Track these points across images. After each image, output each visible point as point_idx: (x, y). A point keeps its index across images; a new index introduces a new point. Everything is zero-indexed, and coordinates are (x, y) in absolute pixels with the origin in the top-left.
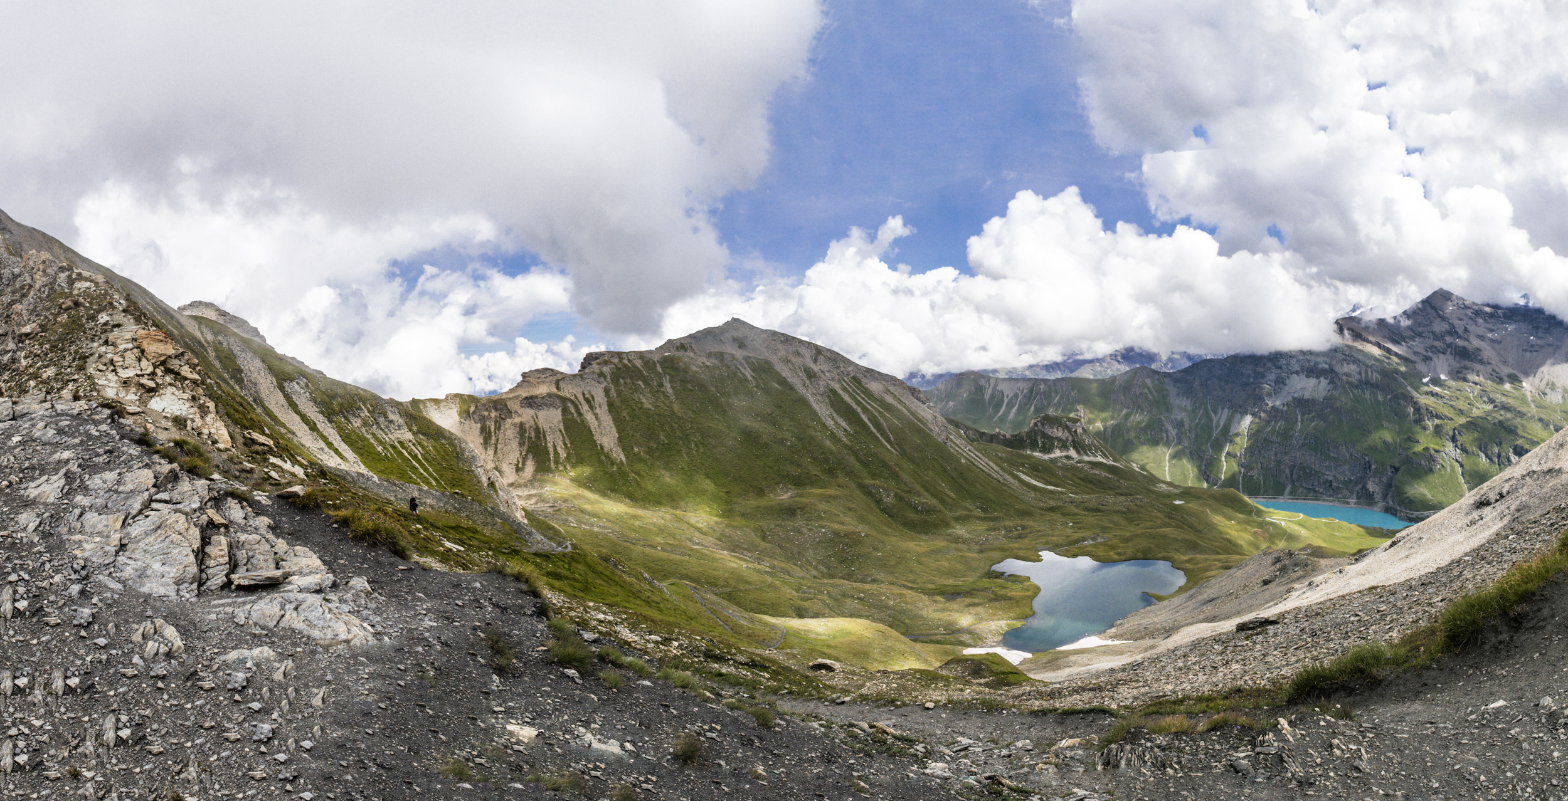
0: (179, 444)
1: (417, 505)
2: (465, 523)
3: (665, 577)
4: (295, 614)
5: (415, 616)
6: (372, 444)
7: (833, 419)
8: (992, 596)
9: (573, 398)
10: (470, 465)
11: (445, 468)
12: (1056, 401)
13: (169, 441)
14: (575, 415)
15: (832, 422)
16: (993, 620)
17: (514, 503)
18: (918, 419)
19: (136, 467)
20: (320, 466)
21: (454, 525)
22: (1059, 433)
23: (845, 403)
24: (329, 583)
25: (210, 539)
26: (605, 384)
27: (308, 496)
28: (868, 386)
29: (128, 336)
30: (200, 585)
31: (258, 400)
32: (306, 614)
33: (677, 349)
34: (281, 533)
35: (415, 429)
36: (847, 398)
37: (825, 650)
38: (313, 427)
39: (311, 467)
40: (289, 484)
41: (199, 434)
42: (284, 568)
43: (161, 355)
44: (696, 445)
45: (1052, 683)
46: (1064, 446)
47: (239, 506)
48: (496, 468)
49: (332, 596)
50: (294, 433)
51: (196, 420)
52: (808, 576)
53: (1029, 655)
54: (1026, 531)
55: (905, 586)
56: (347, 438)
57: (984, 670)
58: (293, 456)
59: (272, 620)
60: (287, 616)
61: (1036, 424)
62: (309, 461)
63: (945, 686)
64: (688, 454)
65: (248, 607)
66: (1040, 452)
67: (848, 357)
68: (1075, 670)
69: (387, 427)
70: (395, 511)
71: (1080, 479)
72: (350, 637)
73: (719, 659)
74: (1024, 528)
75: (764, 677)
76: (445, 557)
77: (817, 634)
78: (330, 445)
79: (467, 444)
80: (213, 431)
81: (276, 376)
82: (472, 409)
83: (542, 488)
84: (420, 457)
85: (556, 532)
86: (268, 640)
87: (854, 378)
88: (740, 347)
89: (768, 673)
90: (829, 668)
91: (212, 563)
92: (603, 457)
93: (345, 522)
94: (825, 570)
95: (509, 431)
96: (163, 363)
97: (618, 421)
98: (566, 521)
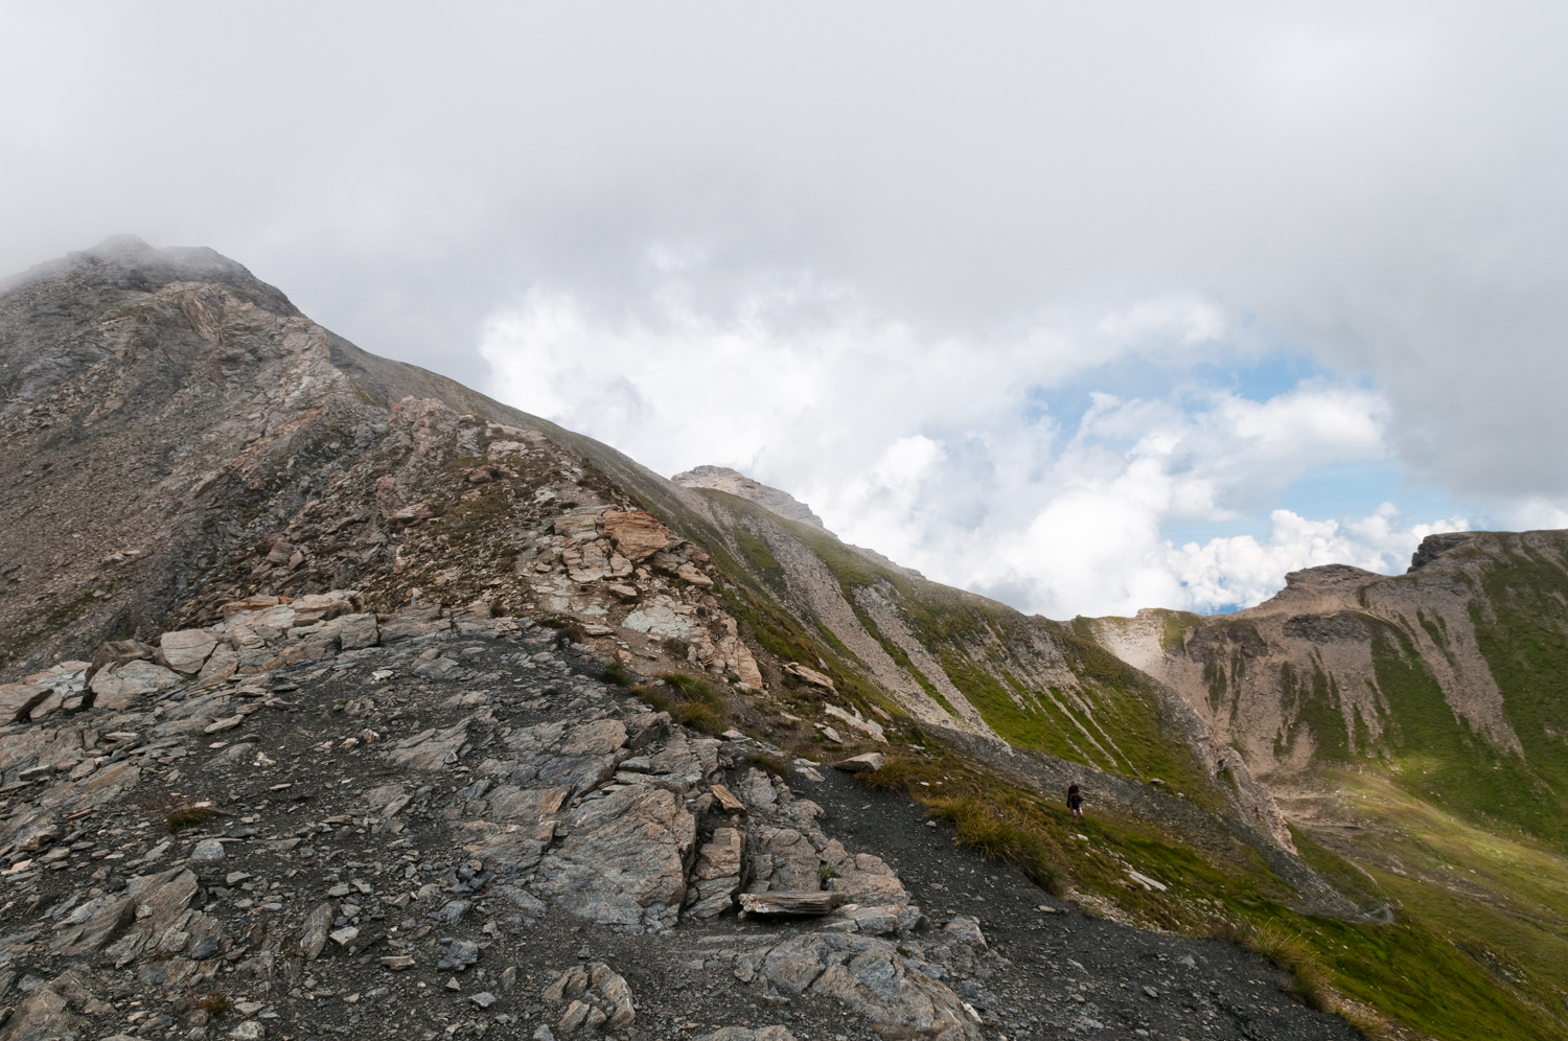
0: (671, 682)
1: (1080, 800)
2: (1170, 840)
4: (843, 972)
5: (1063, 1003)
6: (1004, 691)
9: (1396, 621)
10: (1184, 736)
11: (1135, 737)
13: (656, 677)
14: (1402, 654)
17: (1271, 813)
19: (595, 716)
20: (912, 722)
21: (1148, 841)
24: (910, 922)
25: (712, 833)
26: (1469, 596)
27: (888, 770)
29: (589, 520)
30: (685, 907)
31: (810, 616)
32: (864, 973)
34: (837, 829)
35: (1081, 667)
38: (901, 659)
39: (896, 724)
40: (858, 750)
41: (709, 667)
42: (834, 889)
43: (646, 548)
47: (767, 781)
48: (1235, 745)
49: (913, 946)
50: (869, 669)
51: (705, 645)
56: (959, 680)
58: (865, 705)
59: (800, 979)
60: (829, 974)
62: (892, 714)
65: (763, 951)
69: (1031, 663)
70: (1040, 806)
72: (936, 1025)
76: (1130, 898)
78: (930, 689)
79: (1178, 697)
80: (731, 662)
81: (840, 579)
82: (1188, 637)
83: (1330, 790)
84: (1089, 716)
85: (1361, 880)
86: (787, 1014)
91: (711, 872)
92: (1467, 741)
93: (949, 819)
95: (1261, 676)
96: (649, 560)
97: (1503, 671)
98: (1380, 863)
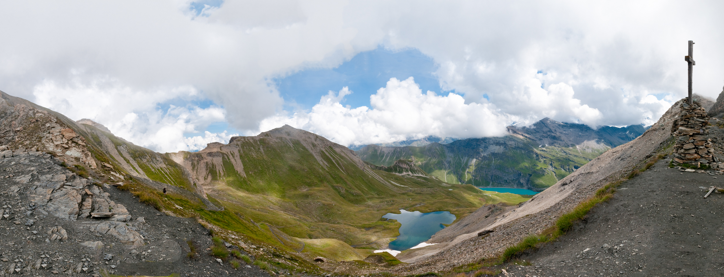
2: (184, 198)
3: (259, 221)
6: (151, 169)
7: (322, 162)
8: (383, 228)
9: (226, 153)
10: (187, 177)
11: (177, 177)
12: (404, 155)
14: (227, 159)
15: (322, 163)
16: (384, 238)
17: (203, 191)
18: (354, 162)
19: (59, 173)
20: (130, 176)
21: (180, 198)
22: (405, 166)
23: (327, 156)
26: (239, 148)
27: (125, 186)
28: (335, 149)
29: (58, 131)
33: (265, 136)
35: (167, 163)
36: (327, 154)
37: (320, 252)
38: (128, 162)
39: (127, 176)
40: (118, 182)
41: (85, 163)
44: (272, 171)
45: (410, 264)
46: (407, 171)
48: (197, 178)
50: (121, 164)
51: (84, 158)
52: (313, 221)
53: (399, 252)
54: (394, 202)
55: (350, 225)
56: (141, 166)
57: (383, 259)
58: (120, 172)
61: (396, 163)
62: (126, 174)
63: (368, 267)
64: (269, 174)
66: (398, 173)
67: (328, 139)
68: (418, 257)
69: (156, 162)
70: (156, 193)
71: (413, 182)
73: (278, 256)
74: (393, 201)
75: (296, 265)
76: (175, 211)
77: (317, 246)
78: (134, 168)
79: (186, 169)
82: (188, 157)
83: (214, 186)
84: (168, 173)
85: (219, 203)
87: (330, 147)
88: (288, 135)
89: (298, 263)
90: (322, 261)
92: (237, 175)
93: (138, 196)
94: (320, 219)
95: (202, 164)
97: (243, 162)
98: (222, 199)
